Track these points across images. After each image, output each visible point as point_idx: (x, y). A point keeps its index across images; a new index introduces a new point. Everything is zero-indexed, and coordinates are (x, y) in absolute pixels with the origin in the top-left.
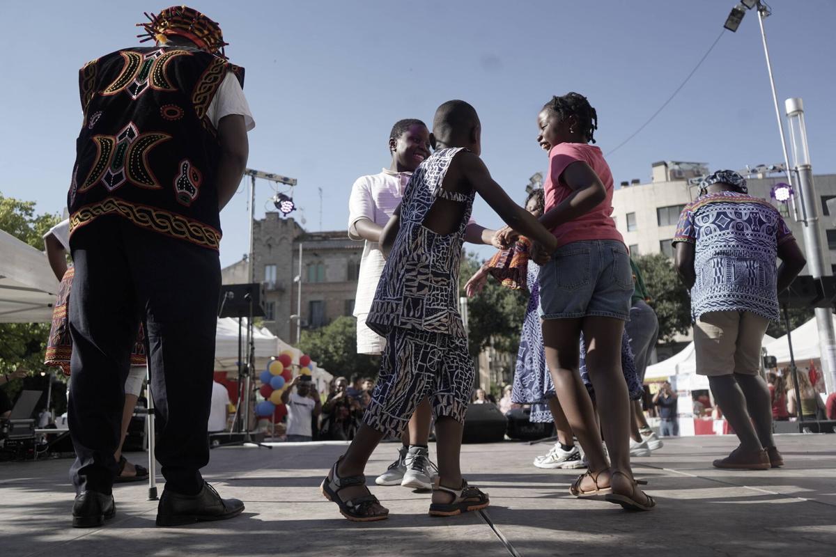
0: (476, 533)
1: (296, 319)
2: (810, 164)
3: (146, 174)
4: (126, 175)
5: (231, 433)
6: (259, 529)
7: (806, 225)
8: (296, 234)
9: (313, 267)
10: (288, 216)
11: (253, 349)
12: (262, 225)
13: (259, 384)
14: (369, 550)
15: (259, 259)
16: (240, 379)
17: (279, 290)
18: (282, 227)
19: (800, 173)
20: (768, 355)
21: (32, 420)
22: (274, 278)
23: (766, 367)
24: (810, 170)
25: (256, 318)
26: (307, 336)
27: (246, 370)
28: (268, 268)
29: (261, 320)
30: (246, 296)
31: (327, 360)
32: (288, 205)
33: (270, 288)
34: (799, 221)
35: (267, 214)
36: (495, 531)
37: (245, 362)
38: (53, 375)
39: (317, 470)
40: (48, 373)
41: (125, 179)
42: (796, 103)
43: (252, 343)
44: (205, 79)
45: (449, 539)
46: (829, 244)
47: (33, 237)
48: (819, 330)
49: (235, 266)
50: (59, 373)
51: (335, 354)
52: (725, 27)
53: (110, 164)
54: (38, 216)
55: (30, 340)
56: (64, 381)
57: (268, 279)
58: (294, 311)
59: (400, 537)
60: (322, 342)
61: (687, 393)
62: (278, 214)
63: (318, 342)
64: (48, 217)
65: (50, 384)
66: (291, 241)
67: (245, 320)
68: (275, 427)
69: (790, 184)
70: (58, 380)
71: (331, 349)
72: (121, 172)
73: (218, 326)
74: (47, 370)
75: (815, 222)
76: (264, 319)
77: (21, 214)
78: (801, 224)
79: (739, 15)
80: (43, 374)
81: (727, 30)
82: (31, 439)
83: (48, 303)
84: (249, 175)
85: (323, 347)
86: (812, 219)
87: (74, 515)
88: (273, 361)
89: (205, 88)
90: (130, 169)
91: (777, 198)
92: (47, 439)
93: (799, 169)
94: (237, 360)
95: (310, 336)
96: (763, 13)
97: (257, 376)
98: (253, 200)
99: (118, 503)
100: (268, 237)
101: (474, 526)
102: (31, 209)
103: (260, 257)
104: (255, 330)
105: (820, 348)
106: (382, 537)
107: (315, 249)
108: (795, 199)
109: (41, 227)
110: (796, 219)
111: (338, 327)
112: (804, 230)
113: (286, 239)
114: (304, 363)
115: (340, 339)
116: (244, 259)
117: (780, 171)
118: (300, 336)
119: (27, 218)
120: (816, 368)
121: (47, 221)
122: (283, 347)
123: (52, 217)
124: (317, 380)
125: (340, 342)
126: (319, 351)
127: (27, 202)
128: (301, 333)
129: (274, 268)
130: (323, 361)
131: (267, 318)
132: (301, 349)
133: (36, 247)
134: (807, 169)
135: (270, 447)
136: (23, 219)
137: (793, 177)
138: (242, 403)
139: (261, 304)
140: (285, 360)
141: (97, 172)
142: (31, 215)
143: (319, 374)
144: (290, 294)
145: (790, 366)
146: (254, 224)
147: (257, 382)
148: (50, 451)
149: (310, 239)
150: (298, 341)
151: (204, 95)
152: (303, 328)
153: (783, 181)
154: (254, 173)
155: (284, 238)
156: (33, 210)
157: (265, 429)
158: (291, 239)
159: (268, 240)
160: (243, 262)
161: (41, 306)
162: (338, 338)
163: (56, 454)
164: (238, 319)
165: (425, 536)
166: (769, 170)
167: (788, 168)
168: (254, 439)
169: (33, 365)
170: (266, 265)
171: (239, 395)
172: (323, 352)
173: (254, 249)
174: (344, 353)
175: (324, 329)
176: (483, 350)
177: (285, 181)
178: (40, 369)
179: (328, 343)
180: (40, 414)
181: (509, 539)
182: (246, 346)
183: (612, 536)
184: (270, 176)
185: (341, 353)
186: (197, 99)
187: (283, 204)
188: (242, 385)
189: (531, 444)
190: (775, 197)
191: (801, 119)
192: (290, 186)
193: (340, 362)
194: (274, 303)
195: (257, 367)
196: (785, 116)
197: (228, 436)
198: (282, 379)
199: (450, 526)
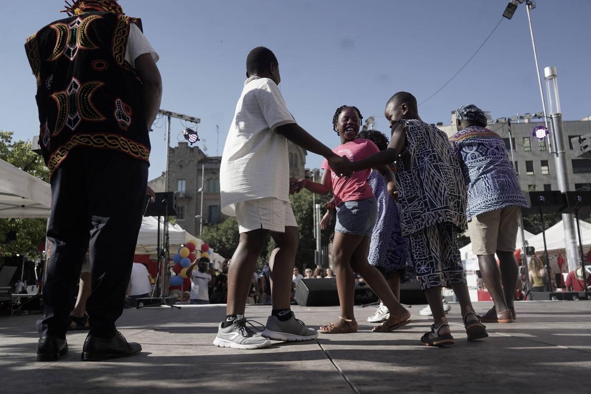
0: (321, 366)
1: (200, 218)
2: (560, 113)
3: (94, 112)
4: (81, 116)
5: (152, 298)
6: (169, 363)
7: (557, 156)
8: (200, 158)
9: (212, 181)
10: (194, 145)
11: (168, 238)
12: (176, 151)
13: (172, 263)
14: (245, 377)
15: (174, 175)
16: (158, 259)
17: (188, 197)
18: (190, 153)
19: (554, 119)
20: (529, 246)
21: (10, 287)
22: (184, 189)
23: (527, 254)
24: (560, 117)
25: (170, 217)
26: (207, 230)
27: (163, 254)
28: (180, 182)
29: (174, 219)
30: (163, 201)
31: (221, 247)
32: (193, 137)
33: (181, 196)
34: (552, 153)
35: (179, 143)
36: (333, 364)
37: (163, 248)
38: (25, 256)
39: (212, 324)
40: (22, 255)
41: (80, 119)
42: (552, 70)
43: (167, 234)
44: (117, 34)
45: (302, 369)
46: (573, 170)
47: (11, 157)
48: (565, 229)
49: (156, 180)
50: (29, 255)
51: (226, 243)
52: (503, 15)
53: (68, 112)
54: (15, 142)
55: (9, 231)
56: (33, 261)
57: (179, 190)
58: (198, 213)
59: (267, 368)
60: (217, 235)
61: (473, 272)
62: (187, 143)
63: (214, 234)
64: (22, 143)
65: (24, 263)
66: (196, 164)
67: (163, 218)
68: (184, 294)
69: (547, 127)
70: (29, 259)
71: (224, 239)
72: (77, 116)
73: (143, 222)
74: (21, 253)
75: (563, 154)
76: (176, 218)
77: (3, 141)
78: (554, 155)
79: (513, 8)
80: (18, 255)
81: (505, 18)
82: (9, 301)
83: (21, 205)
84: (166, 115)
85: (218, 238)
86: (561, 151)
87: (37, 352)
88: (182, 247)
89: (119, 41)
90: (82, 112)
91: (537, 137)
92: (21, 301)
93: (553, 116)
94: (157, 247)
95: (209, 230)
96: (530, 6)
97: (171, 258)
98: (169, 133)
99: (70, 345)
100: (180, 160)
101: (319, 361)
102: (10, 137)
103: (174, 174)
104: (170, 225)
105: (566, 242)
106: (255, 368)
107: (213, 169)
108: (549, 137)
109: (17, 150)
110: (550, 152)
111: (229, 224)
112: (555, 159)
113: (193, 161)
114: (204, 249)
115: (231, 233)
116: (163, 176)
117: (539, 118)
118: (202, 230)
119: (7, 144)
120: (562, 256)
121: (21, 146)
122: (190, 238)
123: (25, 143)
124: (214, 261)
125: (230, 235)
126: (215, 241)
127: (6, 132)
128: (202, 228)
129: (184, 182)
130: (218, 248)
131: (178, 217)
132: (203, 239)
133: (13, 164)
134: (559, 117)
135: (180, 308)
136: (4, 144)
137: (548, 122)
138: (160, 277)
139: (174, 207)
140: (191, 247)
141: (62, 120)
142: (9, 142)
143: (215, 257)
144: (195, 201)
145: (544, 254)
146: (169, 150)
147: (171, 262)
148: (22, 309)
149: (210, 161)
150: (201, 234)
151: (119, 46)
152: (204, 224)
153: (542, 125)
154: (169, 114)
155: (191, 161)
156: (11, 138)
157: (176, 295)
158: (196, 161)
159: (180, 162)
160: (162, 178)
161: (17, 207)
162: (229, 232)
163: (27, 312)
164: (157, 217)
165: (285, 368)
166: (532, 117)
167: (545, 116)
168: (168, 302)
169: (11, 248)
170: (178, 180)
171: (158, 271)
172: (218, 242)
173: (169, 168)
174: (233, 242)
175: (219, 225)
176: (331, 242)
177: (192, 120)
178: (16, 252)
179: (222, 235)
180: (16, 284)
181: (343, 370)
182: (163, 236)
183: (415, 368)
184: (181, 116)
185: (231, 243)
186: (116, 50)
187: (190, 136)
188: (160, 263)
189: (363, 307)
190: (536, 136)
191: (555, 81)
192: (195, 124)
193: (230, 249)
194: (184, 207)
195: (171, 252)
196: (544, 79)
197: (150, 299)
198: (189, 260)
199: (303, 361)
